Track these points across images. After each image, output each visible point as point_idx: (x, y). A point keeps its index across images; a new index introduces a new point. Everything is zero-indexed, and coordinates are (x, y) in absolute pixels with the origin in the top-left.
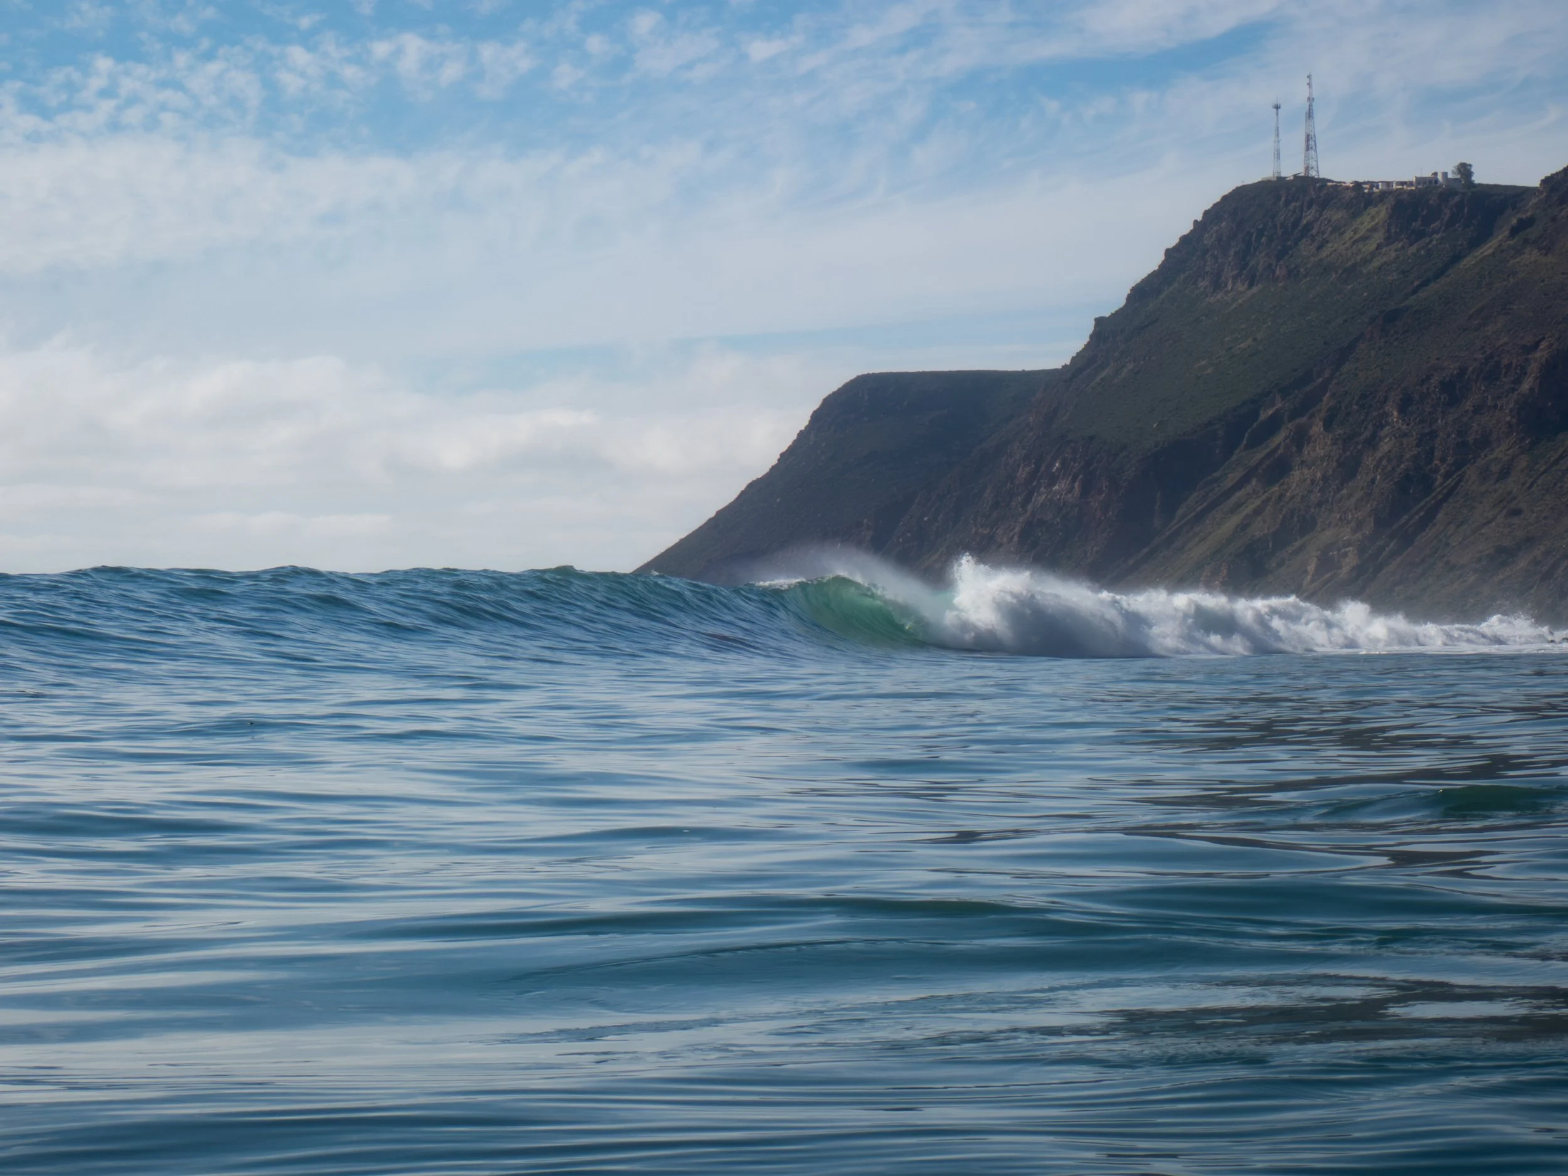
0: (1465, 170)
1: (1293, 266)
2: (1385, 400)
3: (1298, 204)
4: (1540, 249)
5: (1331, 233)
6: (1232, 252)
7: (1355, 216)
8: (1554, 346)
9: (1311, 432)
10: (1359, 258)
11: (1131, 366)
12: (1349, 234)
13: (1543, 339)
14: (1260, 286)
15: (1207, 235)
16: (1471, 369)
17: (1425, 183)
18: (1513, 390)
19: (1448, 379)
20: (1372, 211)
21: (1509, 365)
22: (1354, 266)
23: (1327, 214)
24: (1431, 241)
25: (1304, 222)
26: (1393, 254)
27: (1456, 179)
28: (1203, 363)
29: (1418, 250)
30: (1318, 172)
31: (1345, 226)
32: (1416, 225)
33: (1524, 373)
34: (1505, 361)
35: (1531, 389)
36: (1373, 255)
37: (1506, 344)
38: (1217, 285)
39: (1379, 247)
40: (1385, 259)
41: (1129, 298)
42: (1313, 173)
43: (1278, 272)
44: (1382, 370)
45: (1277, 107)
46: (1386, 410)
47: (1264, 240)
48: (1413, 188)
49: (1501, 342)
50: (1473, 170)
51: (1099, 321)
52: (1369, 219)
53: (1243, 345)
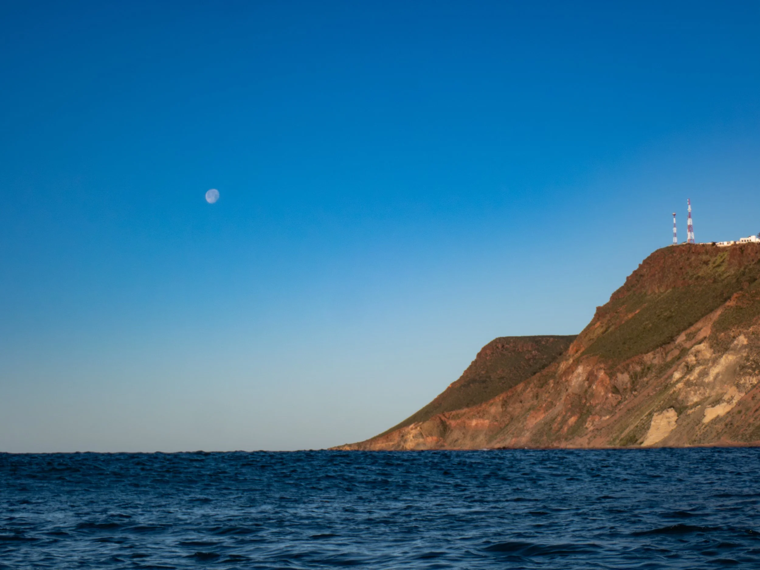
7: (713, 256)
10: (716, 275)
12: (711, 265)
14: (671, 289)
15: (645, 270)
20: (721, 254)
22: (715, 278)
26: (733, 272)
36: (724, 272)
39: (726, 268)
40: (729, 274)
42: (692, 242)
51: (598, 309)
52: (719, 257)
53: (665, 314)
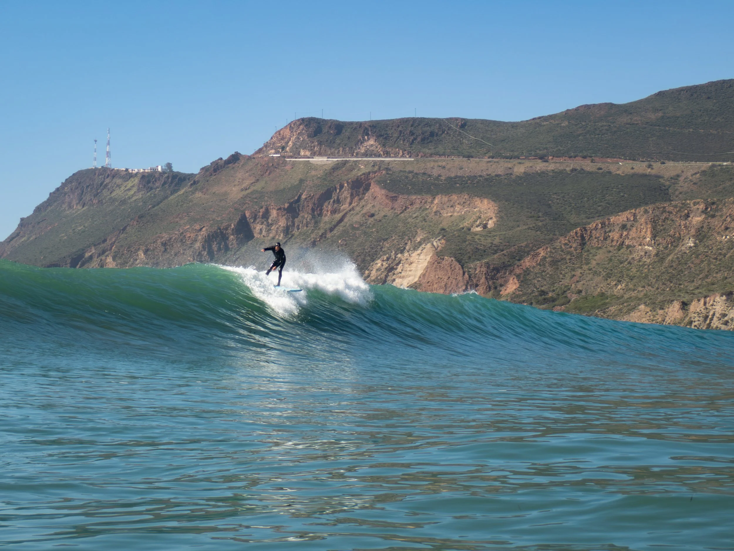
0: (169, 166)
1: (100, 199)
2: (139, 249)
3: (103, 176)
4: (202, 192)
5: (116, 187)
6: (76, 194)
7: (125, 181)
8: (208, 230)
9: (107, 261)
10: (127, 197)
11: (34, 237)
12: (122, 189)
13: (204, 227)
14: (87, 207)
15: (66, 188)
16: (174, 238)
17: (153, 170)
18: (191, 247)
19: (164, 242)
20: (132, 179)
21: (190, 237)
22: (125, 200)
23: (114, 180)
24: (156, 191)
25: (105, 183)
26: (141, 196)
27: (165, 169)
28: (63, 235)
29: (151, 194)
30: (111, 166)
31: (121, 185)
32: (151, 185)
33: (196, 241)
34: (189, 235)
35: (199, 247)
36: (133, 196)
37: (188, 228)
38: (70, 207)
39: (135, 192)
40: (137, 197)
41: (34, 211)
42: (109, 166)
43: (94, 202)
44: (137, 237)
45: (96, 141)
46: (139, 253)
47: (89, 189)
48: (149, 171)
49: (187, 227)
50: (172, 165)
51: (22, 219)
52: (131, 182)
53: (80, 228)
